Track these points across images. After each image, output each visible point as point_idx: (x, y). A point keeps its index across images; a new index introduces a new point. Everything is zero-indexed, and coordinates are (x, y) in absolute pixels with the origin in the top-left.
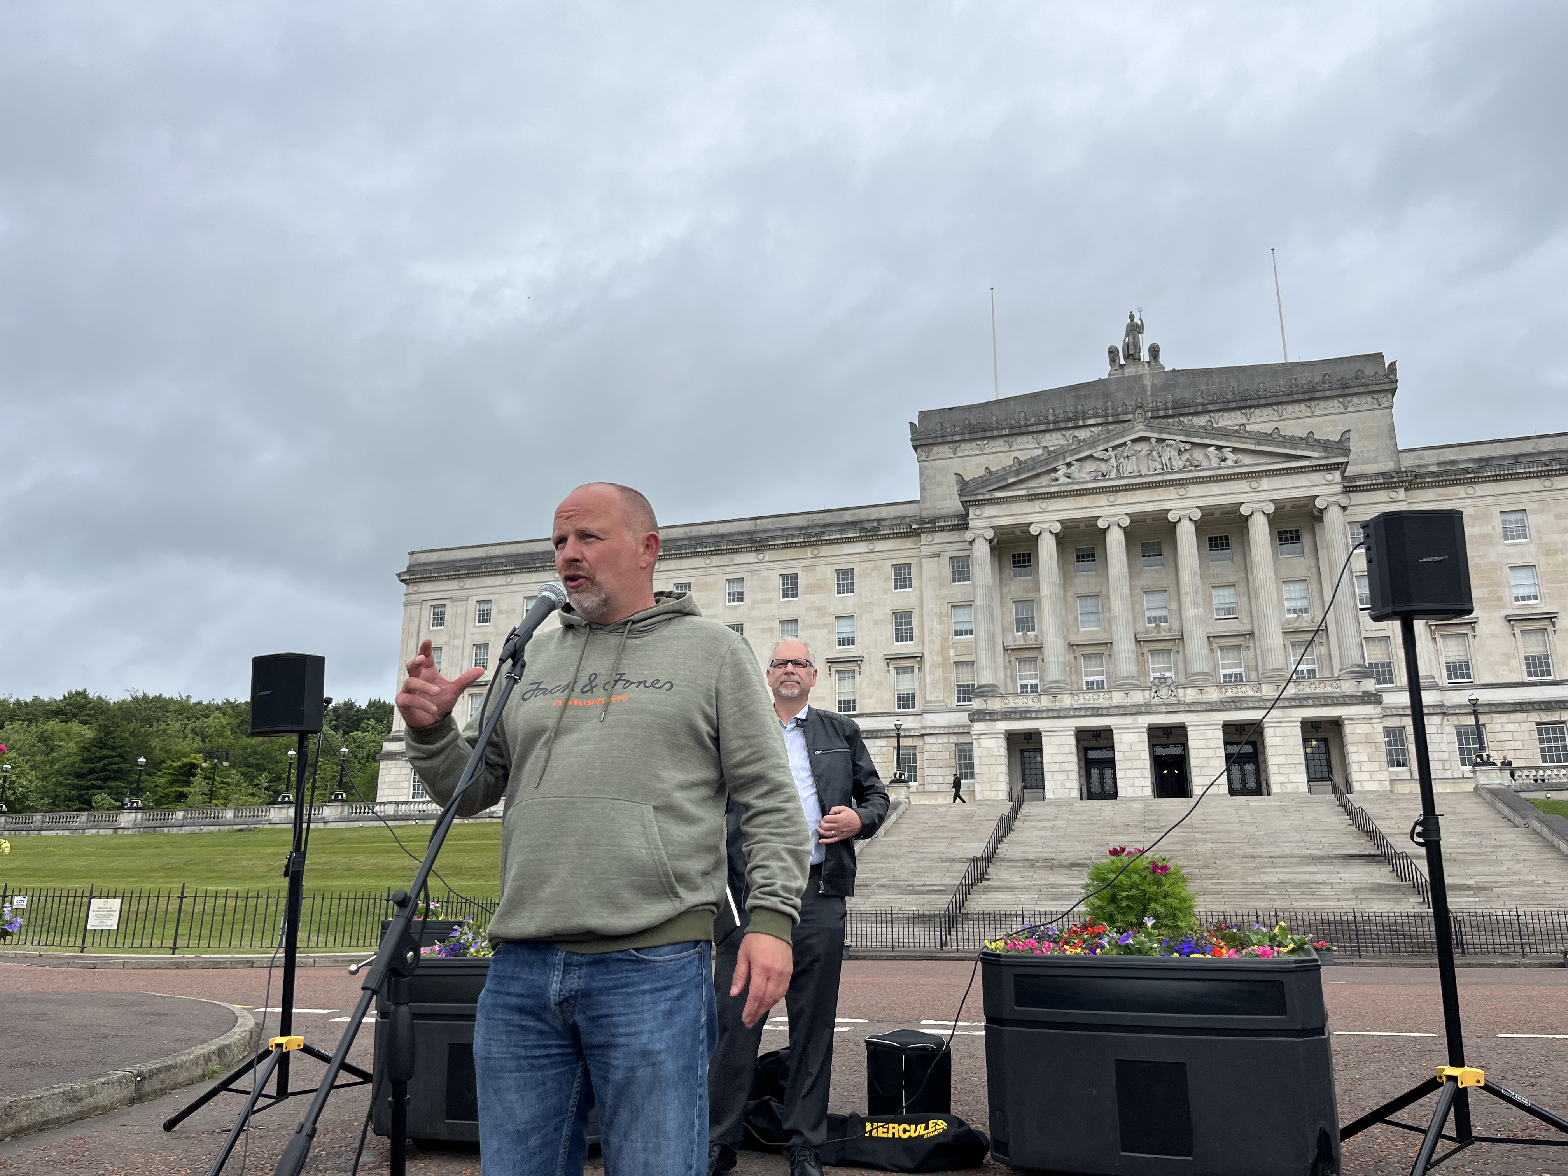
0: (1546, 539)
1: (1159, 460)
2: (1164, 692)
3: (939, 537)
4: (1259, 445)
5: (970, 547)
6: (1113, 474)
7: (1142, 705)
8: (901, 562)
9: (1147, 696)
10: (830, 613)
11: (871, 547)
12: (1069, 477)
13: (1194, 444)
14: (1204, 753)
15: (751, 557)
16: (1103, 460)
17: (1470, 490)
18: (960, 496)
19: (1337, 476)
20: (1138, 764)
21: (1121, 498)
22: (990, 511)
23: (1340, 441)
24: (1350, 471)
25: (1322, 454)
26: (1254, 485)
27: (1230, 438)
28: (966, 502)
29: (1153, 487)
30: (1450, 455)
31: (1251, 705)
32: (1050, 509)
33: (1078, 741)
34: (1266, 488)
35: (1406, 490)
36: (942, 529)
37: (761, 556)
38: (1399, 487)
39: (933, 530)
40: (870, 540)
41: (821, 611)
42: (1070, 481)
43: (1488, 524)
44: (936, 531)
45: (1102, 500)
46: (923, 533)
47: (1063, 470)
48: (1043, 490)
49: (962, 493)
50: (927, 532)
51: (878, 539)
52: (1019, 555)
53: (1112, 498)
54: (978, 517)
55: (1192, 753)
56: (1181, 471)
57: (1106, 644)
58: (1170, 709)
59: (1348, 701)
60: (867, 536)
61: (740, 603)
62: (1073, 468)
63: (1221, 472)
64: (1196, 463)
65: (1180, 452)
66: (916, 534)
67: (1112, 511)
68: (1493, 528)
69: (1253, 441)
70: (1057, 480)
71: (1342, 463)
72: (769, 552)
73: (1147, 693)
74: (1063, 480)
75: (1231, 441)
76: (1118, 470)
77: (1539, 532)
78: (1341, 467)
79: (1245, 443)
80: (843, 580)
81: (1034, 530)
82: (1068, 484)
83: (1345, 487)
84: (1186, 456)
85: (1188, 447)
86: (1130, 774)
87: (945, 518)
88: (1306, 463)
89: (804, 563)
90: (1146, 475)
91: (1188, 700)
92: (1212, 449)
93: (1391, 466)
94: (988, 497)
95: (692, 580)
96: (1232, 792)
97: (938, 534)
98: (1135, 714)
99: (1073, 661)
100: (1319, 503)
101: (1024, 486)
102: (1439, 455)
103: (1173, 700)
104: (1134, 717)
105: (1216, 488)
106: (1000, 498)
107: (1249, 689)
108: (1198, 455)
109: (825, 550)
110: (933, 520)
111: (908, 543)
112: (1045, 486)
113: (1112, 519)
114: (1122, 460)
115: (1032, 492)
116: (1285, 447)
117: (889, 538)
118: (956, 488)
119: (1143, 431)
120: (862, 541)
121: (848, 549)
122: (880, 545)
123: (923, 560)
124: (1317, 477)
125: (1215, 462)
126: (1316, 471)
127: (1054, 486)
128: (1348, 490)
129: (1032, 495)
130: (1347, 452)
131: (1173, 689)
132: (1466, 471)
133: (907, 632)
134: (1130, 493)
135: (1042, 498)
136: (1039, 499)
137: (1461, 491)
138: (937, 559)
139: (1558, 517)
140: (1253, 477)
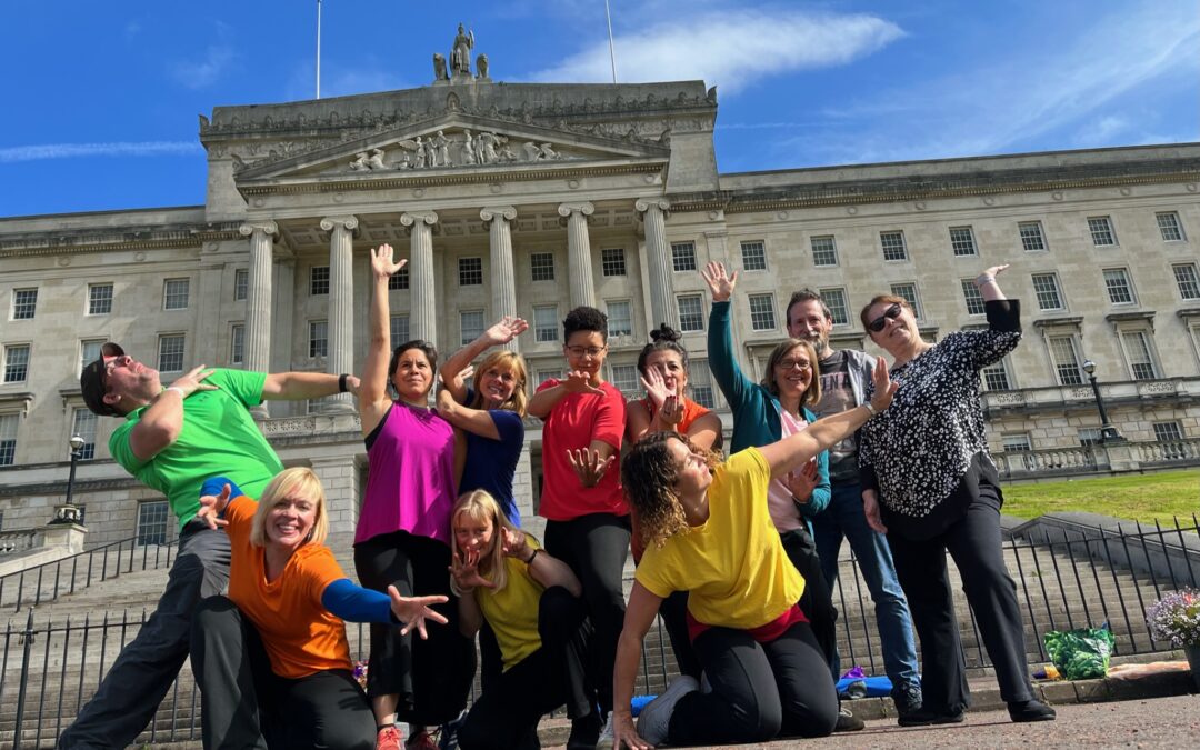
0: (853, 263)
1: (471, 152)
4: (579, 141)
6: (421, 166)
8: (176, 275)
10: (75, 336)
11: (139, 257)
12: (370, 167)
13: (511, 139)
16: (410, 150)
17: (783, 215)
18: (237, 181)
19: (657, 180)
21: (429, 193)
22: (273, 202)
23: (660, 141)
25: (643, 154)
26: (573, 184)
27: (550, 134)
28: (245, 189)
30: (765, 180)
32: (346, 201)
34: (586, 188)
35: (725, 212)
38: (720, 208)
39: (217, 238)
40: (137, 249)
41: (63, 333)
42: (371, 171)
43: (800, 248)
44: (222, 239)
45: (406, 194)
46: (206, 240)
47: (363, 159)
48: (339, 181)
49: (240, 177)
50: (209, 240)
51: (148, 248)
53: (418, 192)
54: (259, 208)
56: (495, 164)
60: (134, 244)
62: (375, 157)
63: (538, 169)
64: (512, 158)
65: (496, 147)
66: (197, 242)
67: (418, 206)
68: (805, 252)
69: (573, 137)
70: (356, 169)
71: (662, 165)
74: (362, 169)
75: (551, 136)
76: (426, 163)
77: (846, 256)
78: (661, 169)
79: (565, 139)
82: (367, 174)
84: (502, 150)
85: (505, 140)
88: (627, 162)
89: (47, 275)
93: (711, 187)
94: (271, 184)
97: (223, 242)
100: (641, 206)
101: (317, 174)
102: (754, 180)
105: (533, 187)
106: (286, 187)
108: (515, 149)
109: (78, 260)
110: (218, 225)
111: (188, 254)
112: (341, 176)
113: (419, 216)
114: (432, 151)
115: (326, 181)
117: (163, 247)
118: (231, 175)
119: (456, 121)
120: (128, 249)
122: (150, 256)
123: (203, 273)
124: (637, 179)
125: (532, 158)
126: (637, 172)
127: (352, 174)
129: (325, 184)
130: (667, 153)
132: (780, 195)
133: (176, 359)
134: (439, 188)
135: (337, 190)
136: (333, 190)
137: (774, 216)
138: (220, 271)
139: (863, 242)
140: (573, 175)
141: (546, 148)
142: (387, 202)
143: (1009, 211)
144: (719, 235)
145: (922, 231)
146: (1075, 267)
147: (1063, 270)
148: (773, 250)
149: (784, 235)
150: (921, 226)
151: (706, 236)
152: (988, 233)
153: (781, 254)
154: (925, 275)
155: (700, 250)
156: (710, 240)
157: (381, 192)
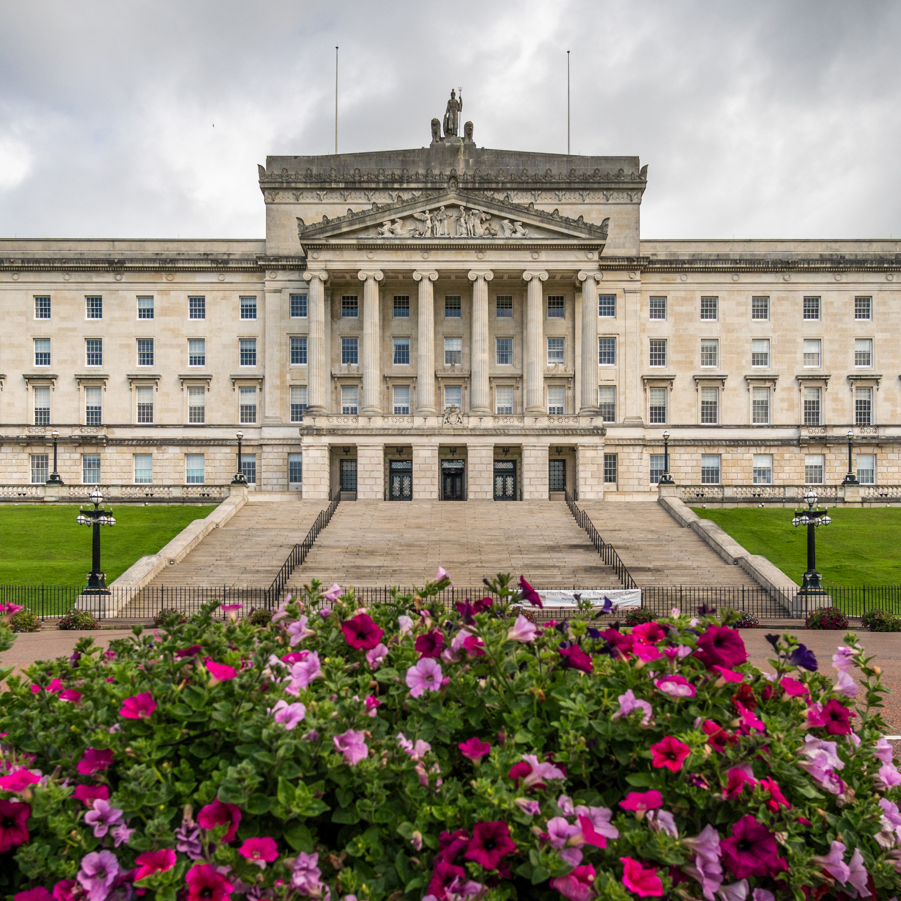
0: (728, 320)
1: (464, 225)
2: (453, 419)
3: (281, 276)
4: (542, 222)
5: (306, 286)
6: (428, 235)
7: (435, 429)
8: (247, 294)
9: (441, 422)
10: (183, 335)
11: (221, 278)
12: (392, 233)
14: (478, 467)
15: (110, 277)
16: (420, 220)
17: (684, 277)
18: (301, 239)
19: (595, 256)
20: (429, 474)
21: (433, 256)
22: (324, 255)
23: (601, 227)
24: (606, 252)
25: (587, 236)
26: (535, 255)
27: (521, 214)
28: (306, 245)
29: (459, 249)
30: (674, 248)
31: (516, 433)
32: (375, 259)
33: (385, 454)
34: (544, 259)
35: (641, 272)
36: (284, 268)
37: (118, 277)
38: (637, 270)
39: (275, 269)
40: (220, 271)
41: (174, 332)
42: (393, 236)
43: (693, 304)
44: (278, 269)
45: (417, 256)
46: (268, 269)
47: (388, 226)
48: (371, 242)
49: (303, 236)
50: (271, 269)
51: (227, 271)
52: (348, 298)
53: (426, 255)
54: (315, 260)
55: (470, 467)
56: (481, 238)
57: (413, 377)
58: (457, 432)
59: (583, 433)
60: (217, 267)
61: (98, 319)
62: (396, 225)
63: (511, 242)
64: (493, 232)
65: (482, 222)
66: (262, 270)
67: (425, 266)
68: (695, 307)
69: (538, 219)
70: (383, 234)
71: (600, 245)
72: (126, 274)
73: (440, 419)
74: (388, 235)
76: (432, 231)
77: (724, 314)
78: (599, 248)
79: (532, 220)
80: (195, 306)
81: (361, 276)
82: (391, 238)
83: (600, 265)
84: (486, 225)
86: (423, 481)
87: (287, 258)
88: (575, 242)
89: (159, 287)
90: (454, 238)
91: (470, 426)
92: (506, 221)
93: (632, 252)
94: (323, 242)
95: (52, 293)
96: (496, 498)
97: (280, 272)
98: (431, 435)
99: (386, 389)
100: (581, 276)
101: (355, 236)
102: (667, 247)
103: (459, 425)
104: (429, 437)
105: (507, 256)
106: (335, 245)
107: (515, 420)
108: (495, 226)
109: (179, 277)
110: (278, 258)
111: (253, 278)
112: (372, 238)
113: (425, 274)
114: (436, 223)
115: (362, 242)
116: (561, 227)
117: (237, 272)
118: (296, 232)
119: (455, 199)
120: (213, 272)
121: (200, 278)
122: (229, 277)
123: (267, 294)
124: (581, 255)
125: (508, 234)
126: (582, 249)
128: (602, 268)
129: (361, 245)
130: (604, 236)
131: (460, 416)
132: (684, 262)
133: (251, 357)
134: (440, 252)
135: (369, 249)
136: (367, 249)
137: (678, 278)
138: (278, 294)
139: (739, 304)
140: (535, 248)
141: (518, 226)
142: (403, 261)
143: (851, 287)
144: (635, 292)
145: (783, 299)
146: (887, 335)
147: (878, 336)
148: (672, 305)
149: (682, 294)
150: (783, 294)
151: (625, 291)
152: (832, 303)
153: (677, 309)
154: (779, 333)
155: (619, 302)
156: (627, 294)
157: (399, 253)
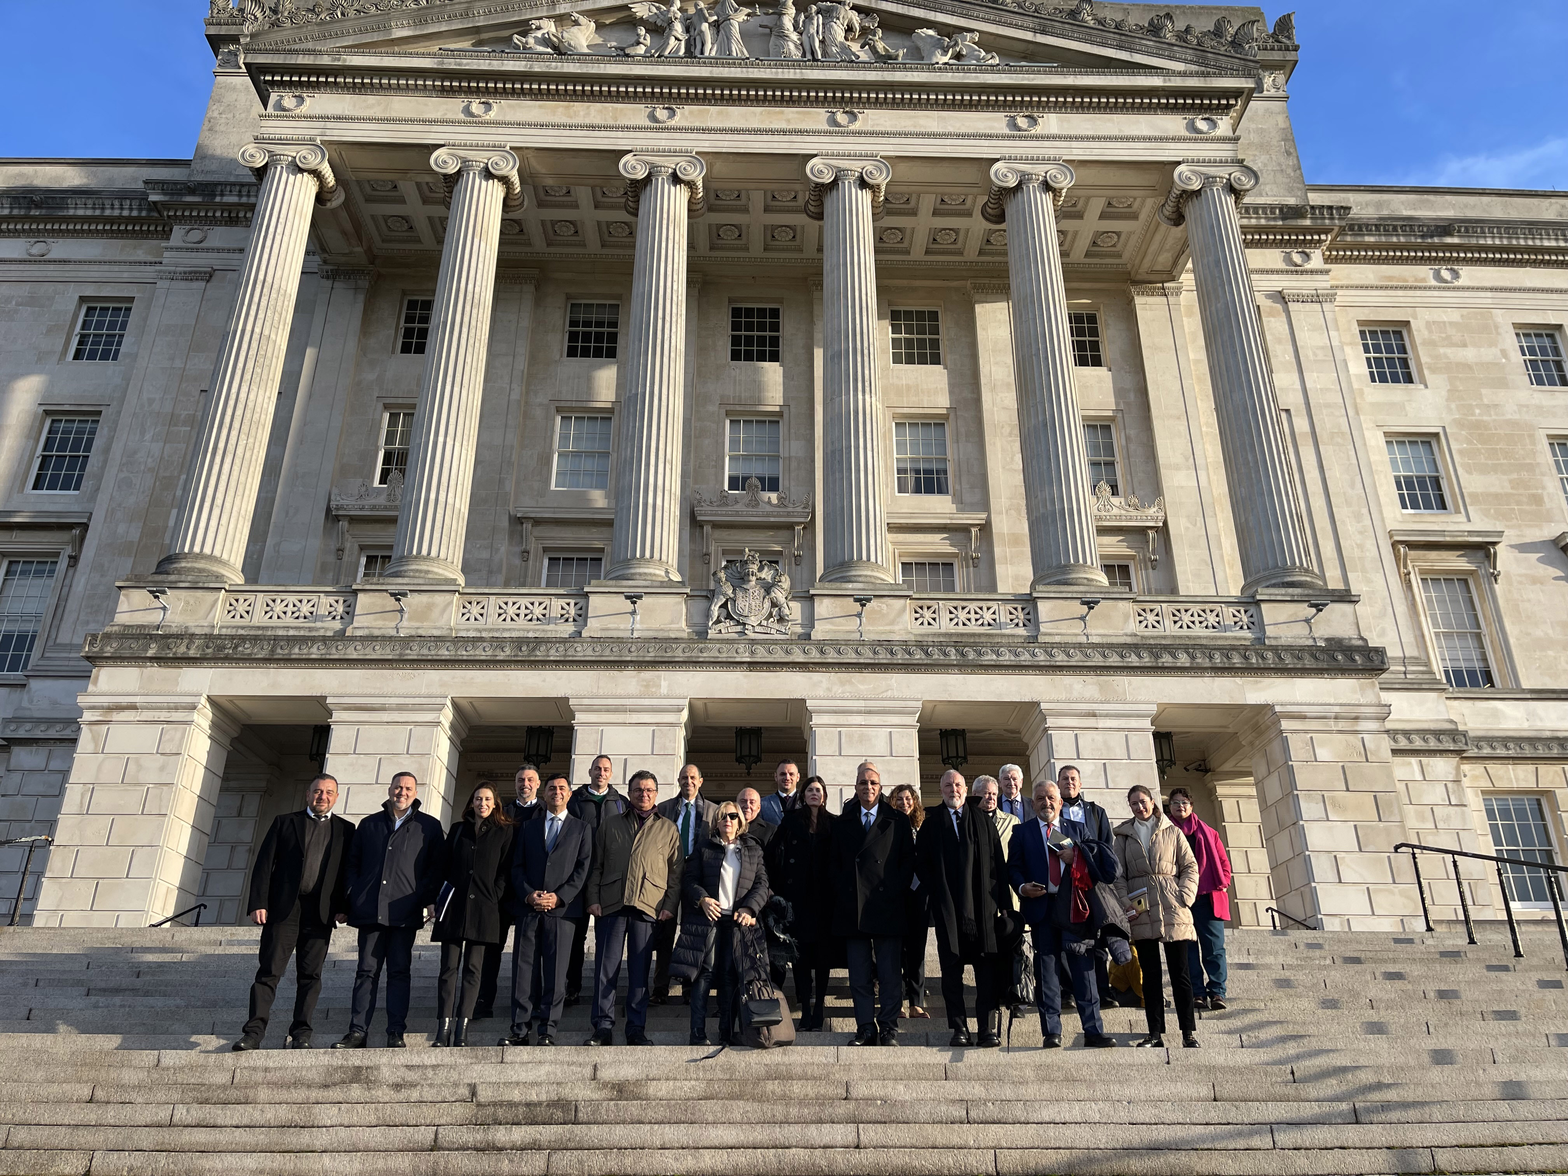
1: (794, 36)
2: (750, 603)
3: (219, 238)
4: (1043, 32)
7: (677, 639)
8: (107, 292)
9: (698, 618)
11: (37, 248)
12: (559, 49)
16: (653, 27)
19: (1221, 127)
21: (690, 115)
22: (323, 103)
23: (1235, 43)
26: (1024, 121)
27: (976, 11)
28: (262, 68)
31: (1006, 659)
32: (496, 118)
34: (1054, 131)
36: (231, 218)
38: (1312, 242)
39: (205, 218)
40: (39, 233)
42: (560, 55)
43: (1492, 344)
44: (214, 222)
45: (639, 115)
46: (181, 220)
47: (544, 31)
48: (483, 65)
49: (257, 43)
50: (191, 220)
51: (62, 233)
52: (426, 304)
53: (665, 112)
54: (289, 115)
57: (612, 521)
58: (761, 655)
59: (1289, 661)
62: (573, 29)
63: (948, 78)
64: (885, 55)
65: (850, 35)
67: (660, 141)
68: (1504, 354)
69: (1029, 22)
71: (1237, 95)
73: (698, 607)
75: (977, 18)
76: (690, 50)
78: (1232, 103)
79: (1010, 25)
82: (553, 59)
84: (863, 45)
90: (759, 65)
91: (821, 632)
92: (928, 31)
94: (323, 60)
97: (219, 230)
98: (652, 665)
99: (517, 561)
100: (1185, 178)
101: (433, 49)
103: (774, 631)
104: (647, 675)
105: (932, 122)
106: (361, 71)
107: (1001, 613)
111: (141, 250)
112: (488, 56)
113: (662, 162)
114: (703, 28)
115: (453, 64)
116: (1103, 45)
117: (86, 233)
122: (60, 248)
123: (162, 287)
124: (1175, 125)
126: (1175, 108)
129: (450, 74)
130: (1249, 67)
131: (779, 597)
133: (72, 467)
134: (713, 108)
135: (477, 92)
136: (468, 88)
138: (203, 284)
140: (1027, 102)
141: (966, 43)
142: (593, 127)
144: (1314, 299)
148: (1429, 346)
151: (1283, 298)
153: (1454, 354)
156: (1293, 307)
157: (580, 104)
